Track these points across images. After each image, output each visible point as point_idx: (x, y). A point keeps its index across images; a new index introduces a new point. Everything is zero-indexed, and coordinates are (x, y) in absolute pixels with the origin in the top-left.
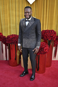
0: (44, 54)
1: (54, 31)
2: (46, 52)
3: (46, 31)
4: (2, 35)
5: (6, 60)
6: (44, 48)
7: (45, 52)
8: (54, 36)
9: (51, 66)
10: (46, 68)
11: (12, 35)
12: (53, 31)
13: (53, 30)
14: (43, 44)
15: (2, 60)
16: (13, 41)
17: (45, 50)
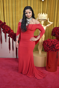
0: (55, 51)
2: (58, 49)
3: (58, 28)
4: (13, 32)
6: (55, 45)
7: (56, 49)
10: (58, 67)
14: (55, 41)
15: (12, 57)
17: (57, 47)
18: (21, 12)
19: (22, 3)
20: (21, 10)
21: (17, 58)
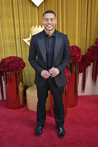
1: (77, 47)
5: (1, 99)
8: (77, 56)
9: (77, 105)
10: (68, 109)
11: (10, 57)
12: (75, 48)
13: (75, 46)
16: (12, 68)
18: (4, 25)
19: (4, 10)
20: (4, 22)
21: (3, 99)
